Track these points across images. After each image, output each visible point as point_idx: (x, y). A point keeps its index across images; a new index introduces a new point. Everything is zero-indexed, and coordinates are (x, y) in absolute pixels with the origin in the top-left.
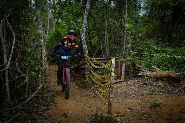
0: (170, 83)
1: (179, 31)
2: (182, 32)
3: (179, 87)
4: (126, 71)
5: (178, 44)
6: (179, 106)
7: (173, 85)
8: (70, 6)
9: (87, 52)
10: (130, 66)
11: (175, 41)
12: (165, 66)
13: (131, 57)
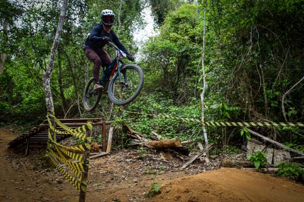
0: (175, 156)
1: (186, 85)
2: (190, 87)
3: (186, 161)
4: (113, 139)
5: (184, 102)
6: (187, 191)
7: (179, 158)
8: (31, 37)
9: (53, 108)
10: (120, 132)
11: (181, 97)
12: (169, 131)
13: (122, 118)
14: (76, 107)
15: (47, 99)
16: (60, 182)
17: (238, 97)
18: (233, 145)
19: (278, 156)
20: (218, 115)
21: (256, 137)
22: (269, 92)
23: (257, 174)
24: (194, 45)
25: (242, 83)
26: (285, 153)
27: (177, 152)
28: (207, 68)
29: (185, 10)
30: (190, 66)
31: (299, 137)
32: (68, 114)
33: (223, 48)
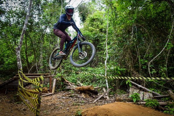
0: (90, 95)
1: (97, 56)
2: (99, 57)
3: (96, 98)
4: (56, 86)
5: (96, 65)
6: (96, 115)
7: (92, 96)
10: (60, 81)
11: (94, 62)
12: (87, 81)
13: (61, 74)
14: (35, 67)
15: (18, 63)
16: (25, 110)
17: (125, 63)
18: (122, 89)
19: (146, 96)
20: (114, 73)
21: (134, 85)
22: (141, 60)
23: (135, 105)
24: (102, 34)
25: (127, 56)
26: (150, 94)
27: (91, 93)
28: (109, 47)
29: (97, 14)
30: (100, 45)
31: (157, 85)
32: (30, 71)
33: (117, 36)
